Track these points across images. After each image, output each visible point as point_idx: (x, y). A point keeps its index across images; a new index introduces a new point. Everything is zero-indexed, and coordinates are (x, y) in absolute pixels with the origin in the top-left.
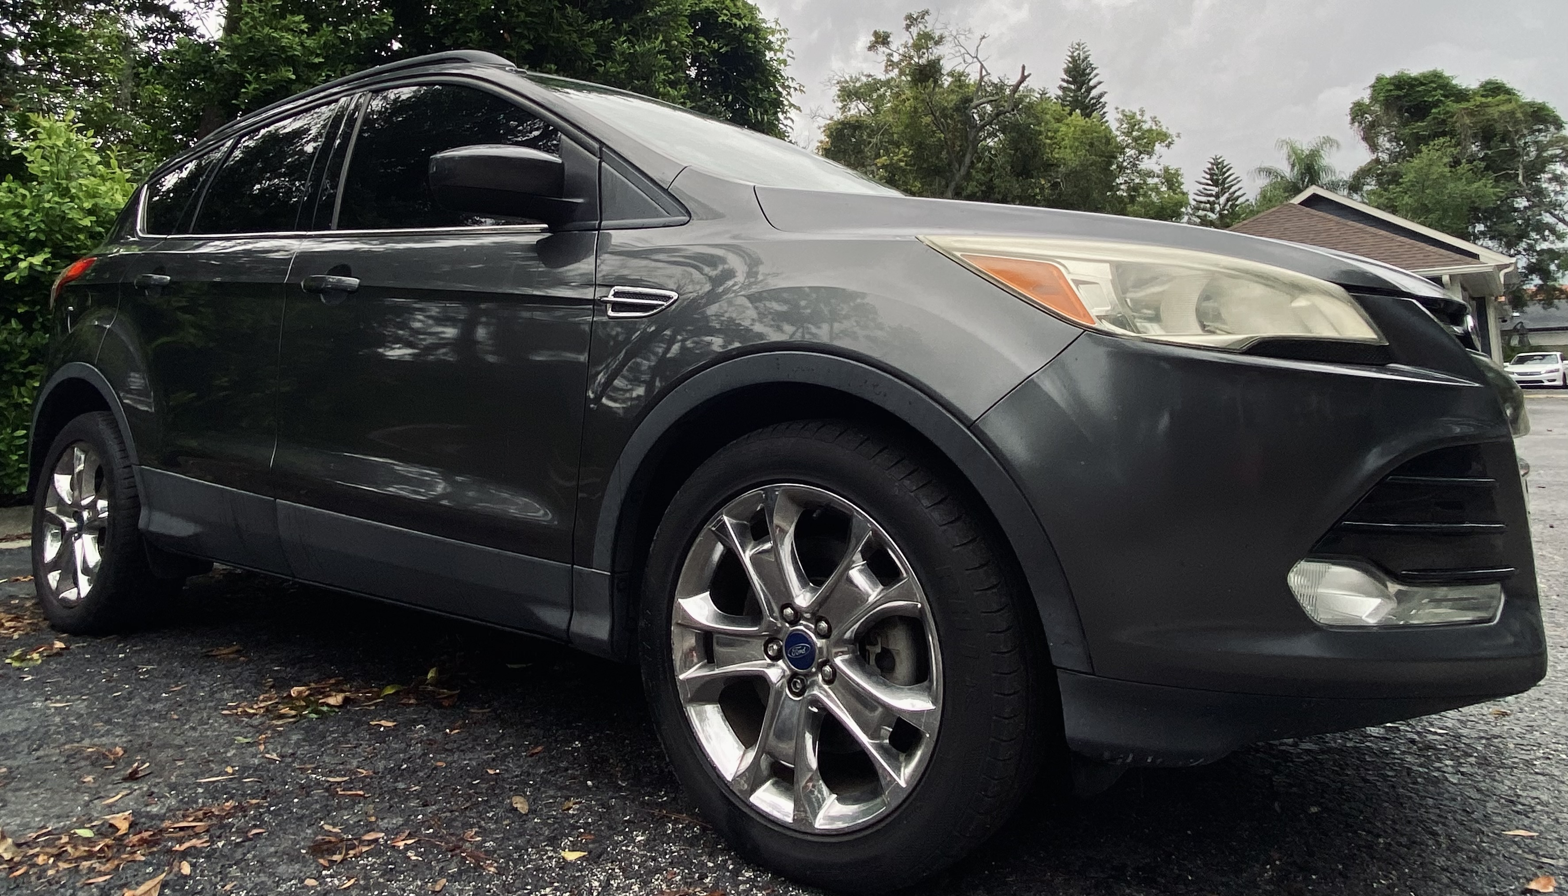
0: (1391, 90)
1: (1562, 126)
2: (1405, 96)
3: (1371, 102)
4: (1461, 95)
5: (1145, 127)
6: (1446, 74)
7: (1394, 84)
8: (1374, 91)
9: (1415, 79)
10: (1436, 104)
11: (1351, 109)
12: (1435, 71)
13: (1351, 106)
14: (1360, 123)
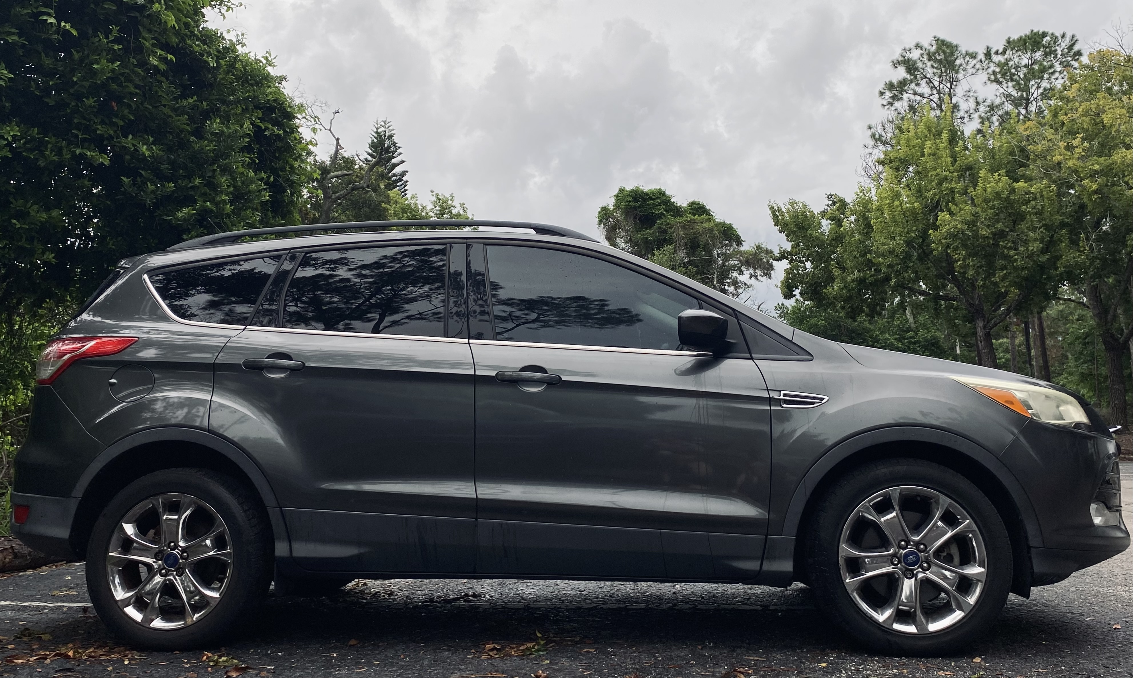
0: (630, 201)
1: (741, 243)
2: (639, 207)
3: (614, 209)
4: (676, 211)
5: (454, 211)
6: (668, 193)
7: (632, 196)
8: (618, 200)
9: (647, 194)
10: (660, 216)
11: (599, 212)
12: (660, 189)
13: (599, 210)
14: (605, 225)
